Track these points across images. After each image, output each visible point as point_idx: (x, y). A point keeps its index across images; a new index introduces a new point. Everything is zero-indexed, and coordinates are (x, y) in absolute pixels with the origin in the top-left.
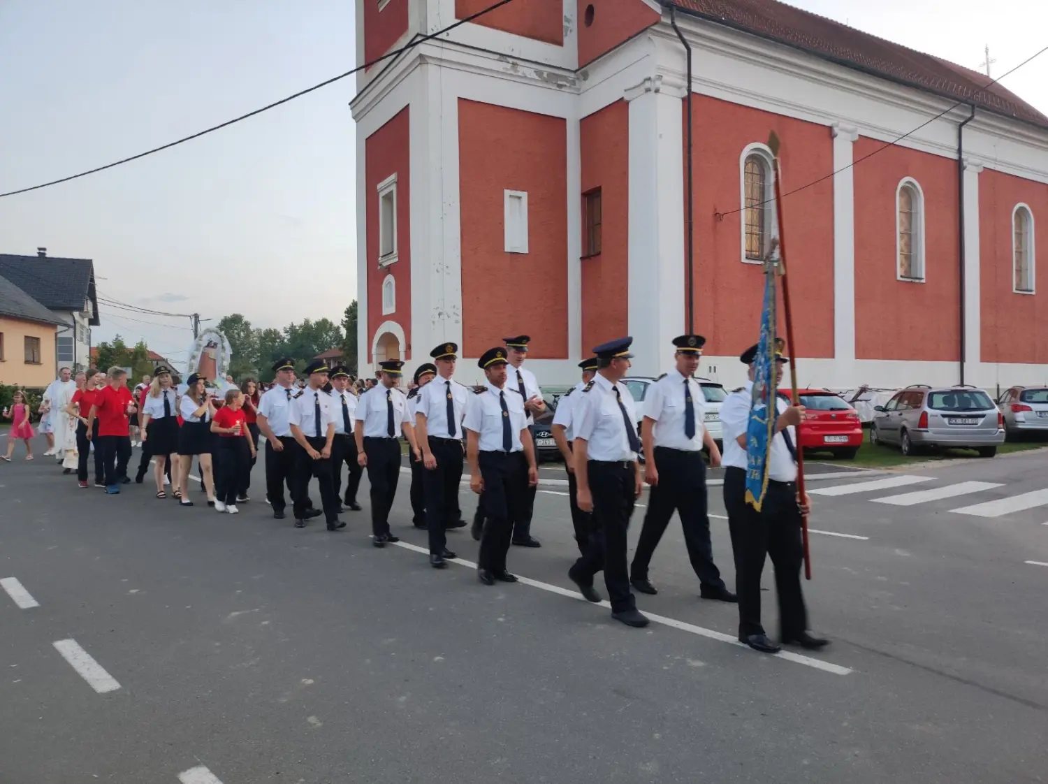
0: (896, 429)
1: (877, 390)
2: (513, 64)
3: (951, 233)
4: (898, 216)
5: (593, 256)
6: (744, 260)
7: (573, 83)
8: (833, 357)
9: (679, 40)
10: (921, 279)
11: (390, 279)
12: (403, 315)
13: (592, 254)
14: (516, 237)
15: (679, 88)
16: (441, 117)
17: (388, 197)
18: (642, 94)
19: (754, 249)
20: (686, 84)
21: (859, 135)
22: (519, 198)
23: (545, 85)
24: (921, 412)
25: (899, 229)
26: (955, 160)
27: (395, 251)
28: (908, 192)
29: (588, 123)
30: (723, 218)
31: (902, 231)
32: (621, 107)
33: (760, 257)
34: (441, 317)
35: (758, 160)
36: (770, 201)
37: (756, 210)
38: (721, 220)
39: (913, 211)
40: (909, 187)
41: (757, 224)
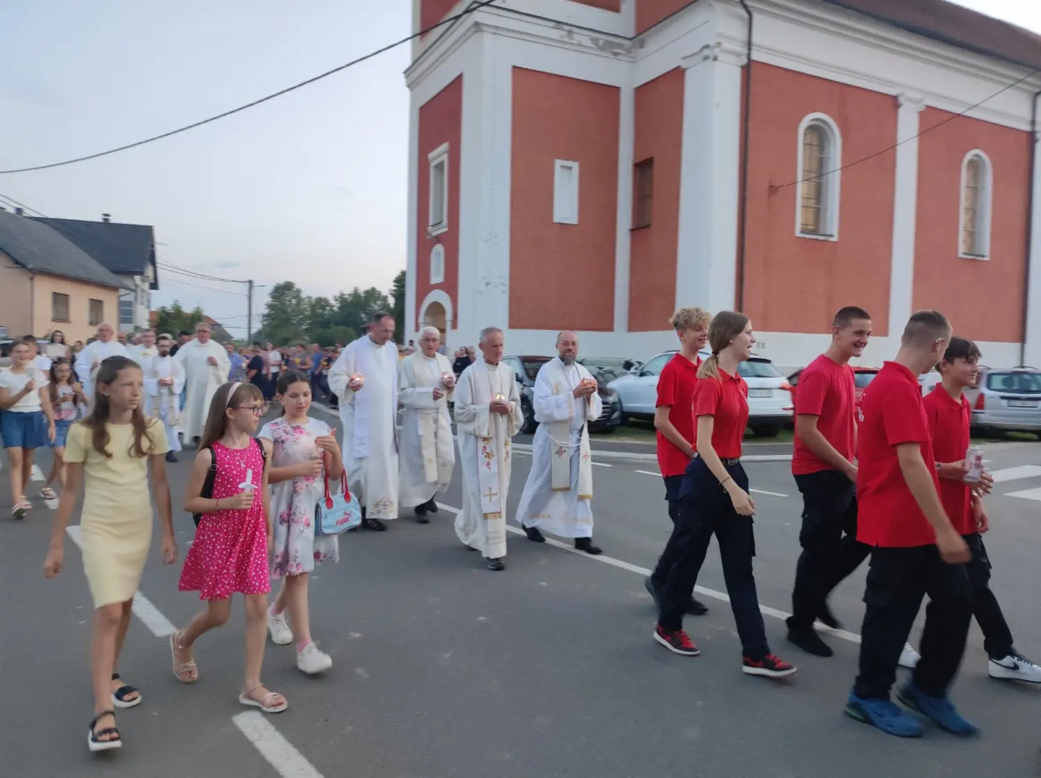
2: (570, 32)
3: (1019, 208)
4: (964, 192)
5: (644, 228)
6: (798, 234)
7: (629, 51)
8: (886, 335)
9: (741, 6)
10: (983, 256)
11: (439, 249)
12: (451, 286)
13: (642, 226)
14: (566, 208)
15: (738, 55)
16: (494, 85)
17: (440, 167)
18: (700, 62)
19: (809, 223)
20: (746, 51)
21: (928, 107)
22: (570, 168)
23: (599, 53)
24: (978, 394)
25: (963, 203)
26: (1028, 132)
27: (445, 221)
28: (975, 165)
29: (642, 92)
30: (779, 191)
31: (967, 206)
32: (677, 75)
33: (815, 232)
34: (489, 286)
35: (818, 131)
36: (828, 173)
37: (813, 183)
38: (776, 192)
39: (979, 186)
40: (976, 160)
41: (814, 197)
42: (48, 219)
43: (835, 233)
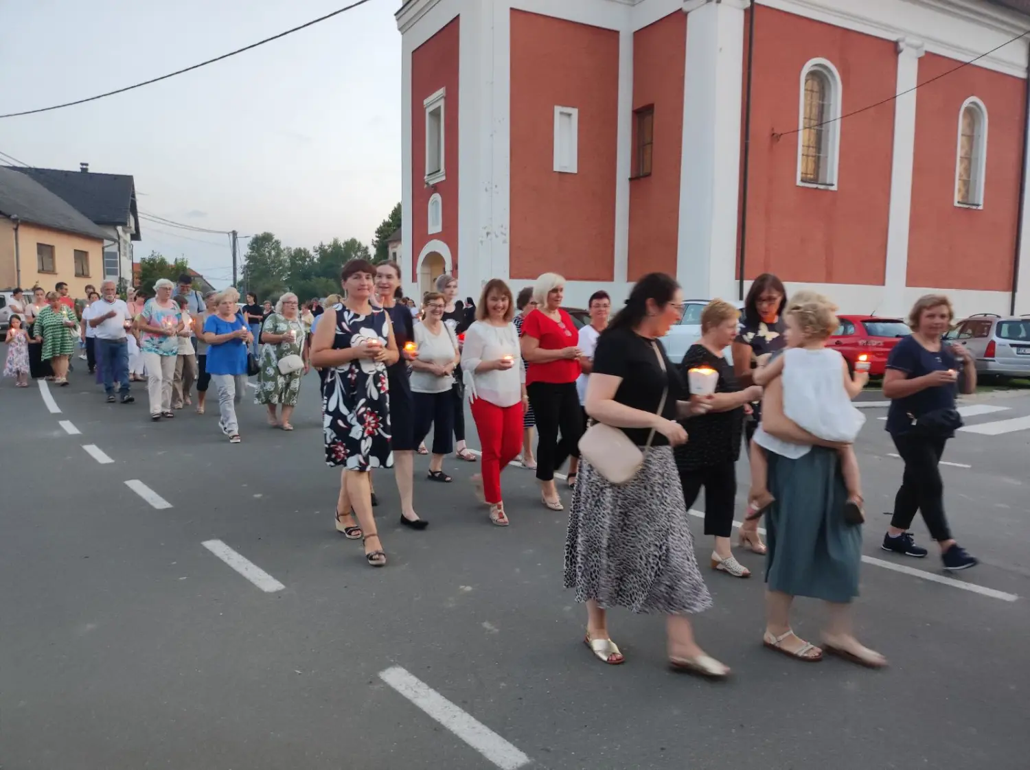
3: (1013, 157)
4: (961, 140)
5: (643, 177)
6: (799, 183)
8: (883, 284)
10: (978, 205)
11: (437, 197)
12: (450, 235)
13: (641, 174)
14: (566, 156)
16: (493, 28)
17: (435, 114)
18: (703, 5)
19: (809, 172)
21: (927, 53)
22: (569, 115)
24: (990, 340)
25: (960, 152)
26: (1023, 79)
27: (443, 170)
28: (972, 113)
29: (639, 35)
30: (781, 138)
31: (963, 155)
32: (679, 17)
33: (815, 181)
34: (489, 236)
35: (819, 77)
36: (828, 122)
37: (812, 130)
38: (778, 140)
39: (975, 134)
40: (973, 108)
41: (814, 146)
42: (30, 168)
43: (835, 182)
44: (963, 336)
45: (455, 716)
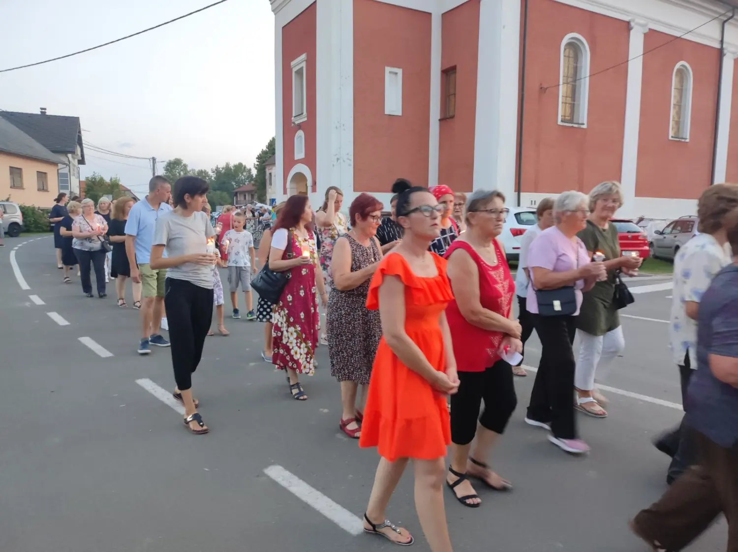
0: (671, 247)
1: (651, 220)
3: (711, 104)
4: (673, 92)
6: (559, 123)
10: (686, 139)
11: (300, 133)
12: (310, 160)
13: (449, 117)
14: (393, 104)
16: (341, 10)
17: (299, 72)
19: (567, 115)
21: (650, 29)
22: (396, 74)
25: (673, 101)
26: (718, 49)
27: (305, 113)
29: (447, 16)
30: (546, 91)
31: (675, 103)
32: (474, 4)
33: (571, 121)
34: (339, 161)
35: (573, 46)
36: (581, 79)
37: (569, 85)
38: (545, 92)
39: (684, 88)
40: (682, 69)
41: (571, 96)
42: (3, 112)
43: (585, 122)
44: (674, 231)
45: (317, 498)
